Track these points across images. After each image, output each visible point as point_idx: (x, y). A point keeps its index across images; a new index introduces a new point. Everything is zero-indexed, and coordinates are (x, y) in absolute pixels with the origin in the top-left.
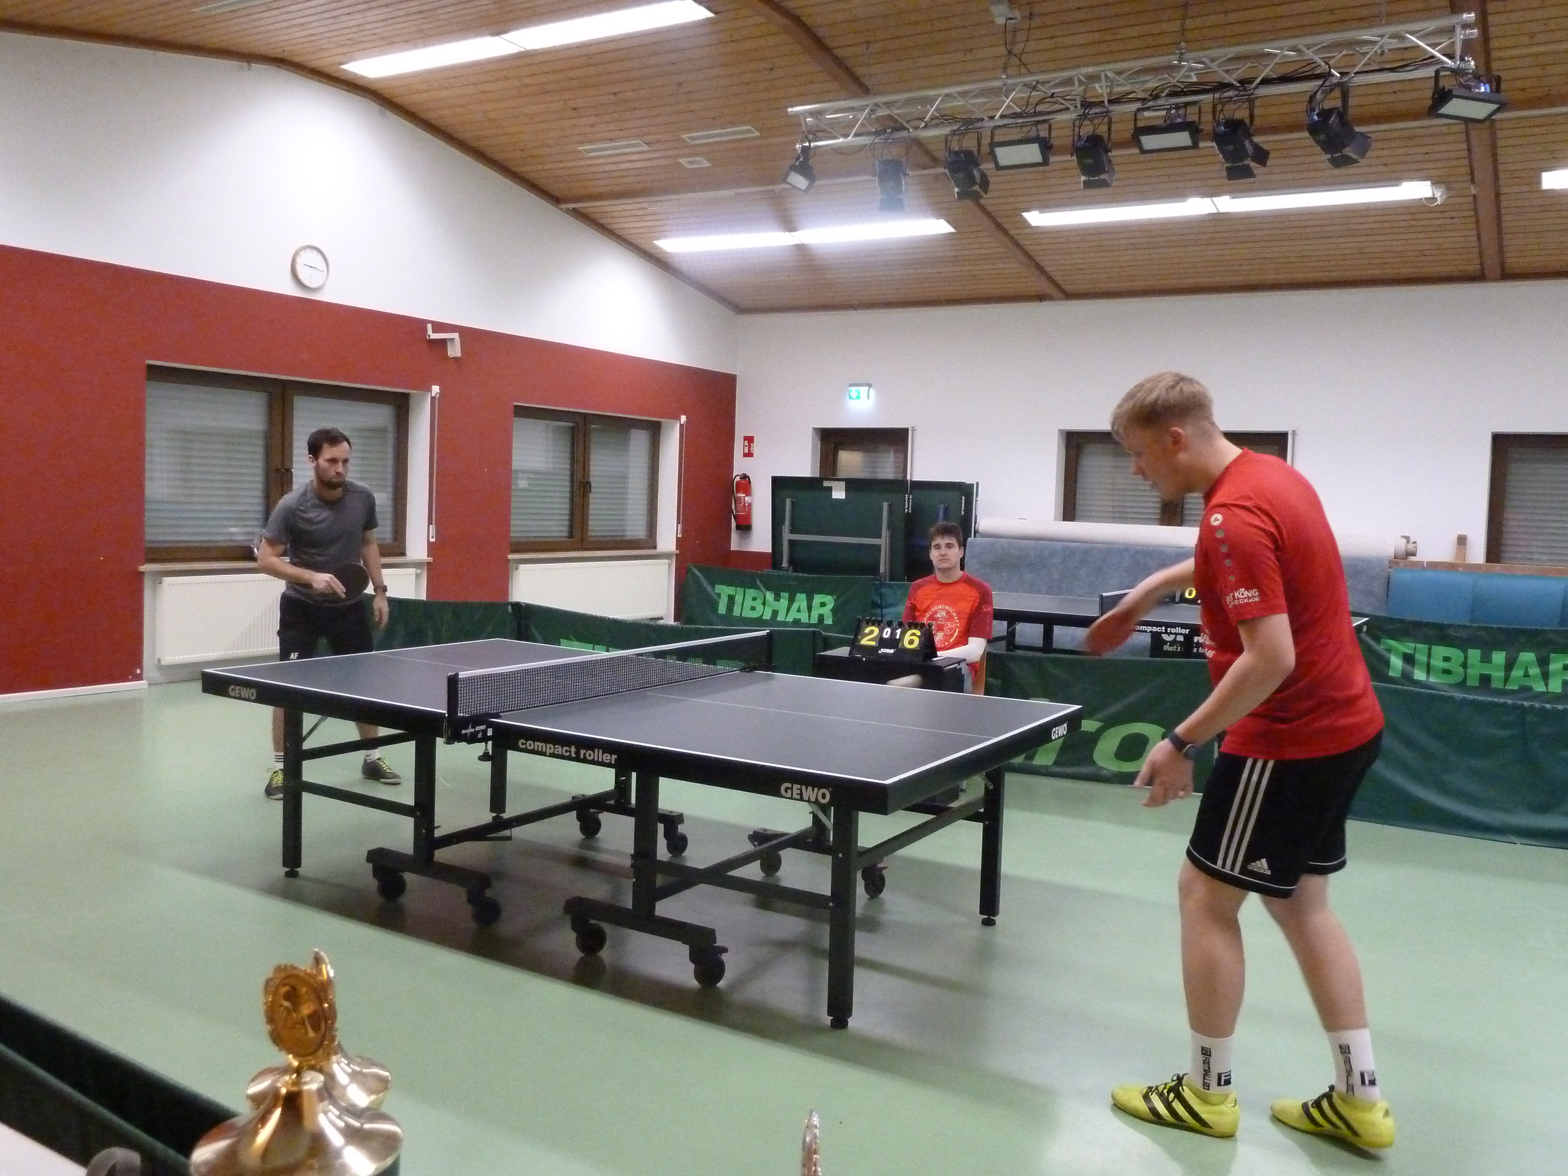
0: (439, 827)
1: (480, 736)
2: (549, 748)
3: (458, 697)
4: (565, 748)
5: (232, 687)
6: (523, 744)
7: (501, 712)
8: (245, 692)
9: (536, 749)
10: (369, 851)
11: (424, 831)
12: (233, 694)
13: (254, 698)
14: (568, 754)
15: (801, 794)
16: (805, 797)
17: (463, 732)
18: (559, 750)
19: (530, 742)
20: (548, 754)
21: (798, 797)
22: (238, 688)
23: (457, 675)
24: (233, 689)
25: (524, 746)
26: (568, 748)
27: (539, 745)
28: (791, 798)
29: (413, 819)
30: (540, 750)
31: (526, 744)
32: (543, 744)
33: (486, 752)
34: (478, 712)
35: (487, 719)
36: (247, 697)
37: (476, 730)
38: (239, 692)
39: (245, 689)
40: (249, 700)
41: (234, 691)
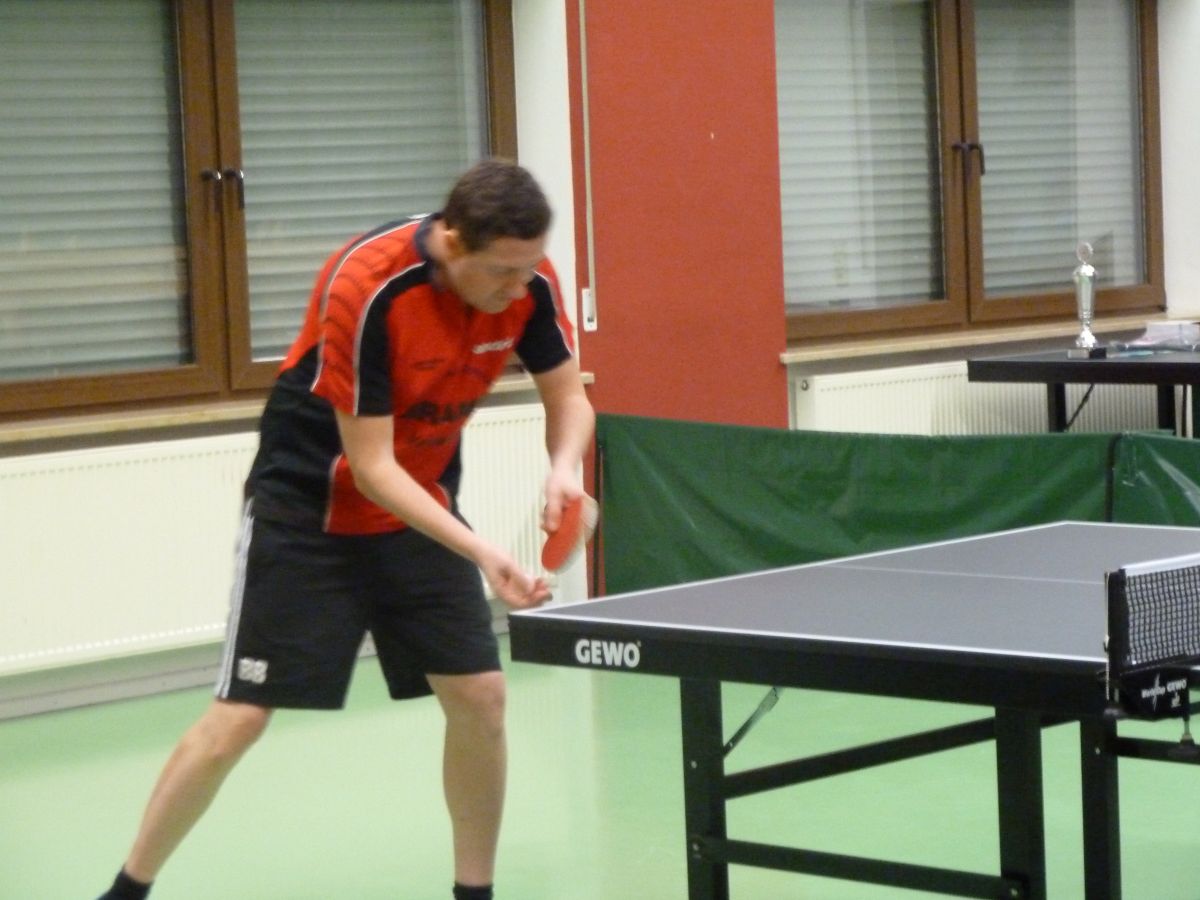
1: (1175, 702)
5: (583, 643)
8: (615, 653)
12: (581, 658)
13: (634, 663)
22: (595, 644)
23: (1122, 571)
24: (584, 650)
33: (1187, 738)
34: (1176, 649)
35: (1184, 666)
36: (618, 662)
37: (1169, 689)
38: (599, 652)
39: (613, 645)
40: (623, 668)
41: (587, 652)
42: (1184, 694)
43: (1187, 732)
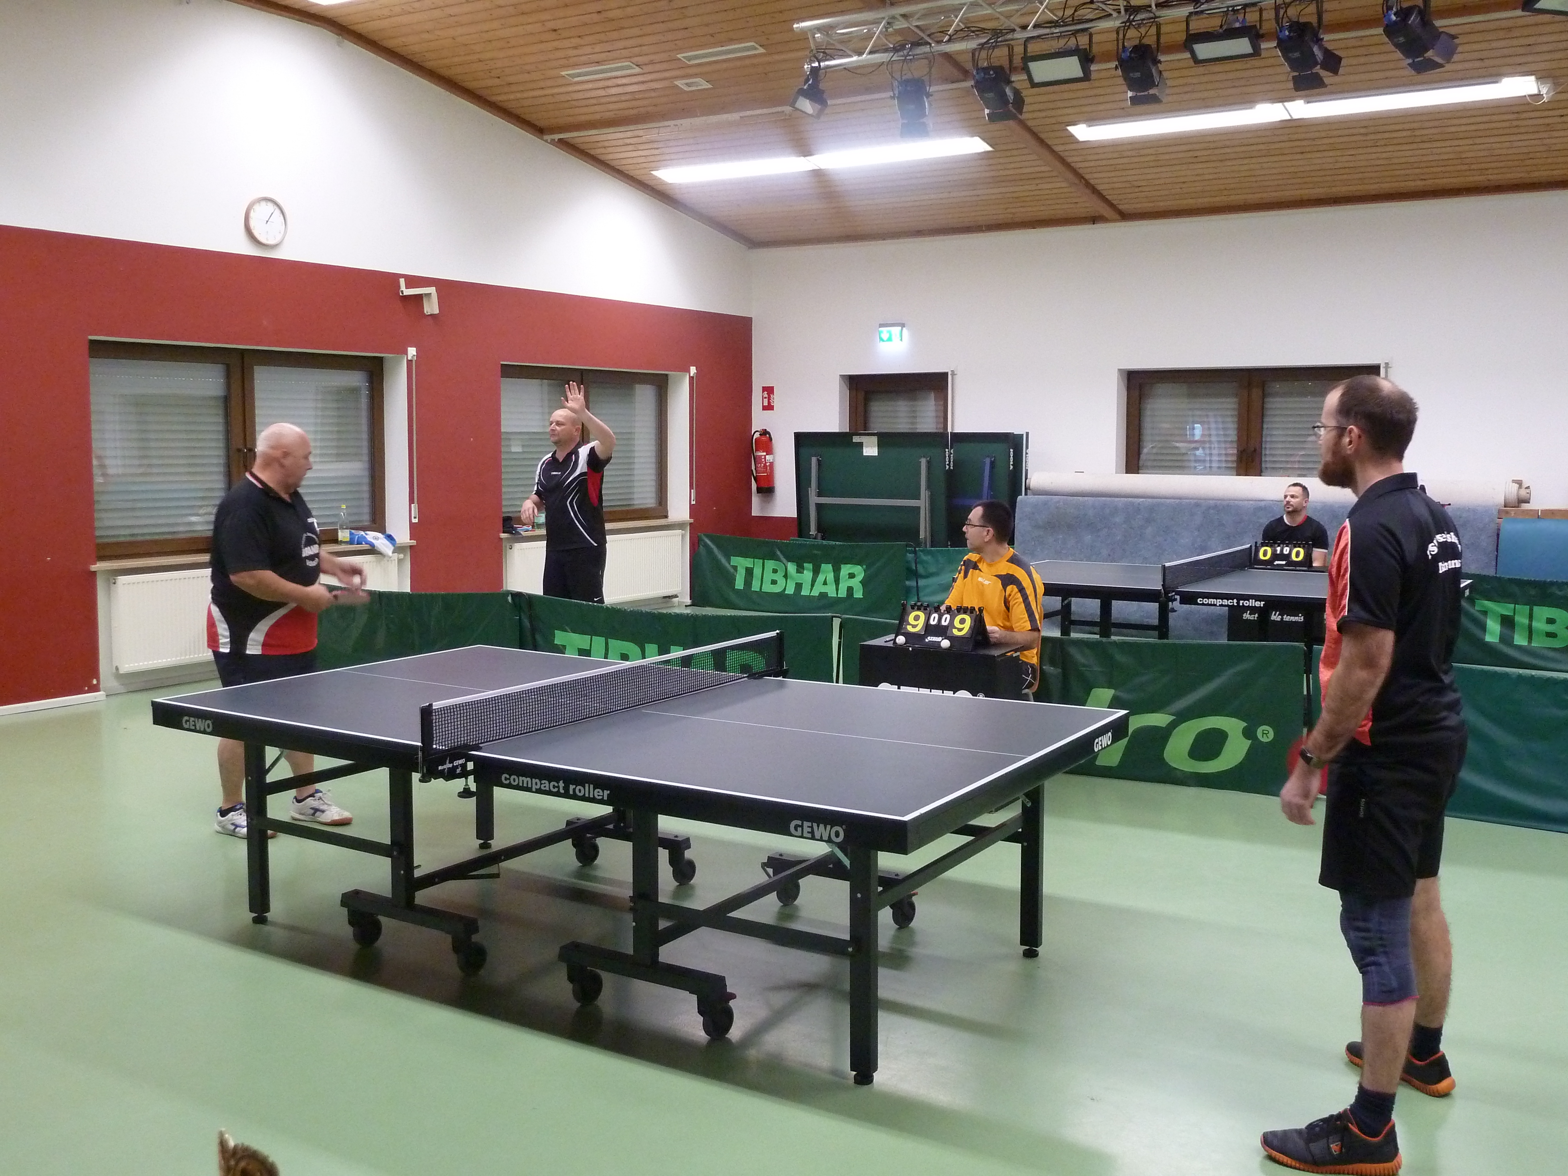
0: (419, 866)
1: (458, 771)
2: (535, 783)
3: (433, 731)
4: (552, 783)
5: (186, 718)
6: (506, 779)
7: (481, 743)
8: (200, 724)
9: (521, 784)
10: (344, 895)
11: (402, 872)
12: (186, 726)
13: (209, 730)
14: (556, 790)
15: (812, 832)
16: (817, 835)
17: (440, 768)
18: (546, 785)
19: (513, 777)
20: (534, 790)
21: (810, 836)
22: (192, 719)
23: (431, 705)
24: (187, 721)
25: (508, 782)
26: (556, 785)
27: (525, 781)
28: (802, 837)
29: (390, 859)
30: (525, 785)
31: (509, 779)
32: (529, 779)
33: (467, 787)
34: (456, 744)
35: (466, 751)
36: (202, 729)
37: (455, 765)
38: (193, 723)
39: (200, 720)
40: (204, 732)
41: (188, 723)
42: (464, 766)
43: (467, 785)
